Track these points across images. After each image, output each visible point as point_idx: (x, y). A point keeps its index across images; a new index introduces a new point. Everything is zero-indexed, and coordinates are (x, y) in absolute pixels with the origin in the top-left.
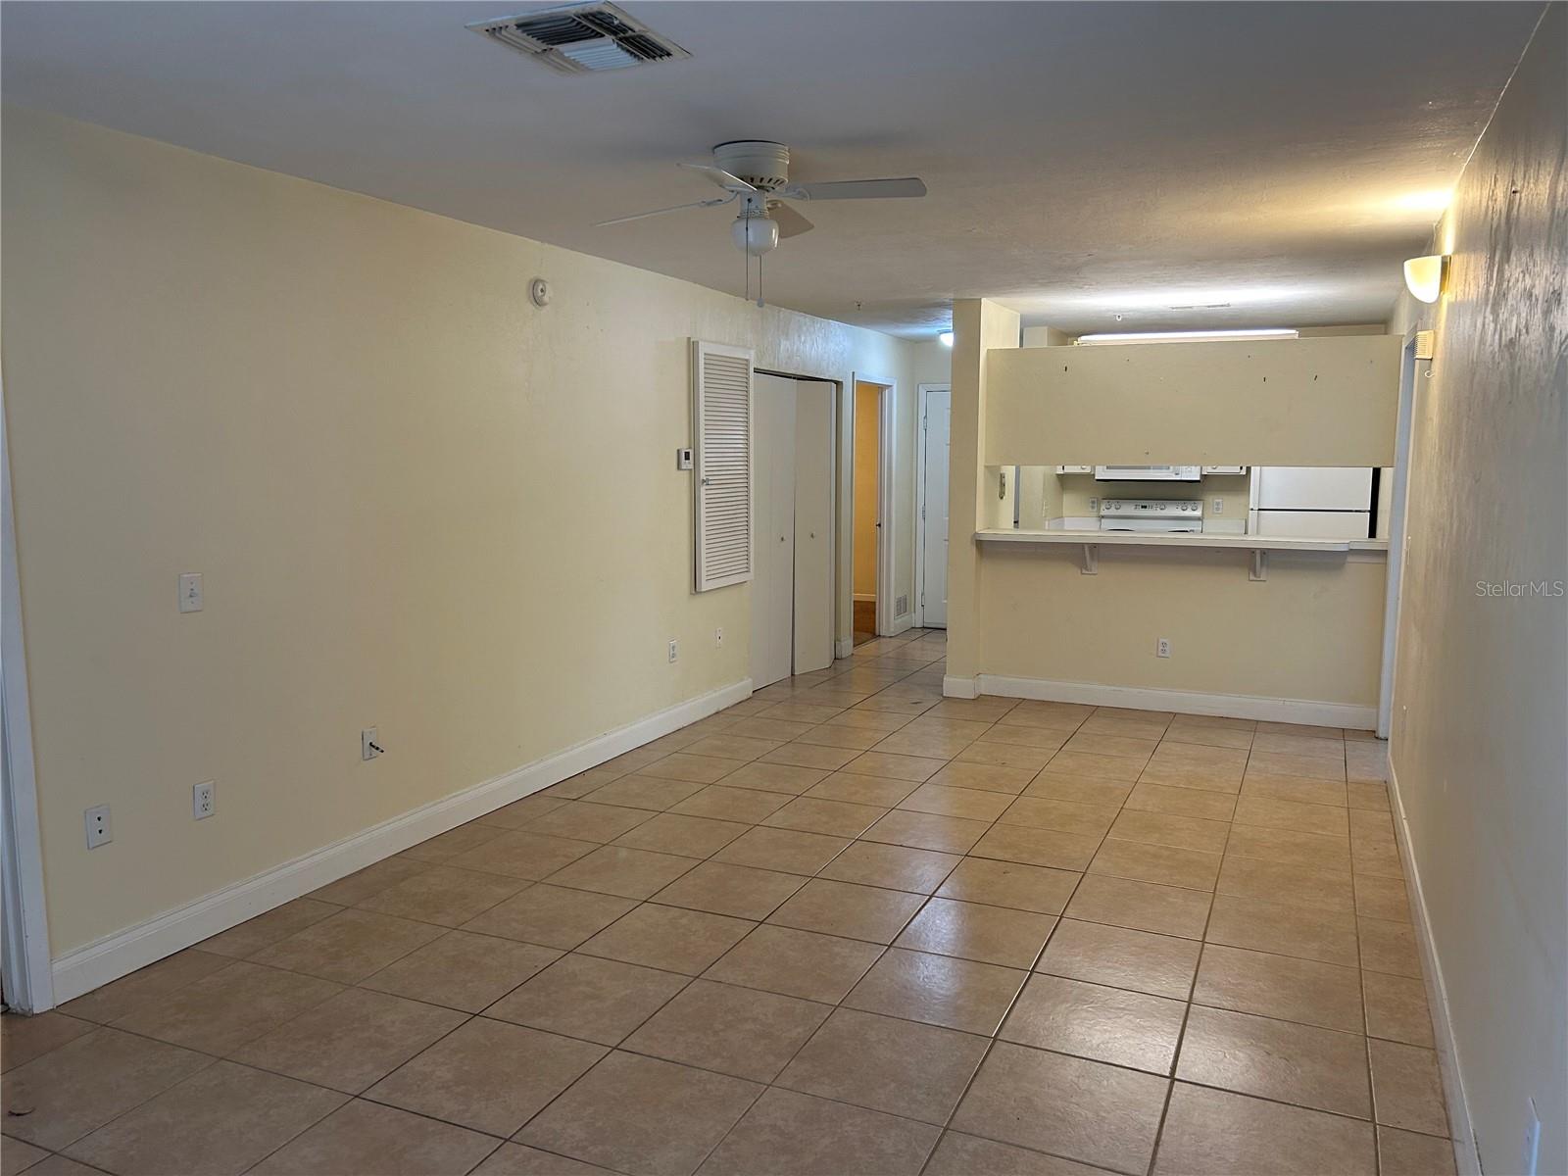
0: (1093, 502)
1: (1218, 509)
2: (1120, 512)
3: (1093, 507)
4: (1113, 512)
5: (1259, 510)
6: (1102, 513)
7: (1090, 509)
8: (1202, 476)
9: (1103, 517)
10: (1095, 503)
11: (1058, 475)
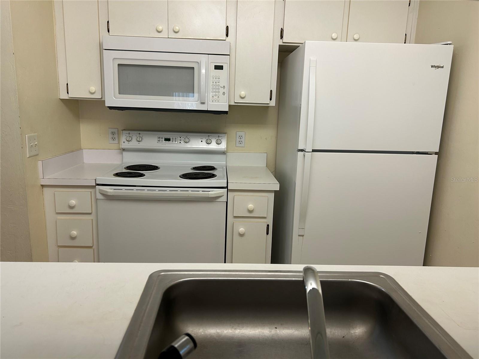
0: (113, 133)
1: (240, 142)
2: (143, 145)
3: (113, 139)
4: (134, 144)
5: (314, 151)
6: (126, 145)
7: (112, 141)
8: (230, 106)
9: (124, 150)
10: (115, 135)
11: (63, 100)
